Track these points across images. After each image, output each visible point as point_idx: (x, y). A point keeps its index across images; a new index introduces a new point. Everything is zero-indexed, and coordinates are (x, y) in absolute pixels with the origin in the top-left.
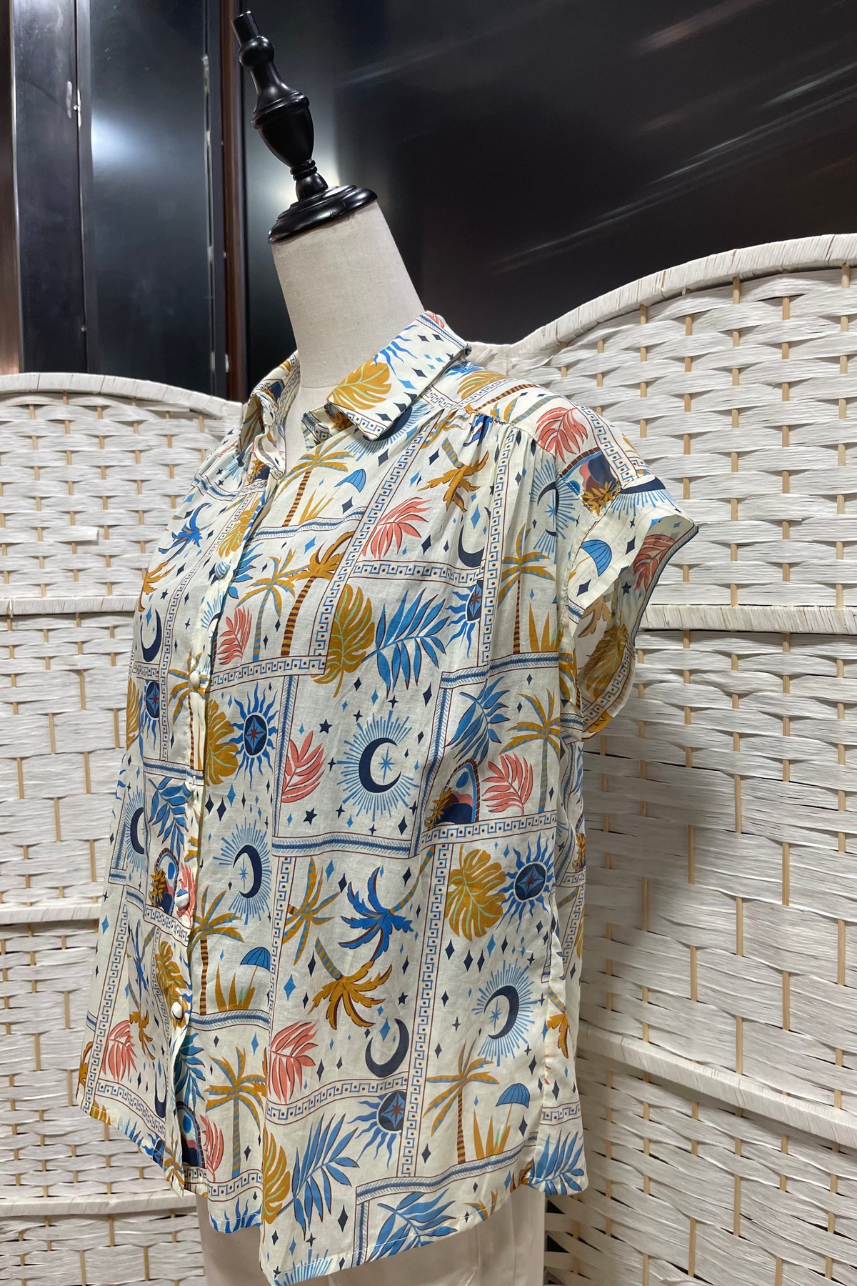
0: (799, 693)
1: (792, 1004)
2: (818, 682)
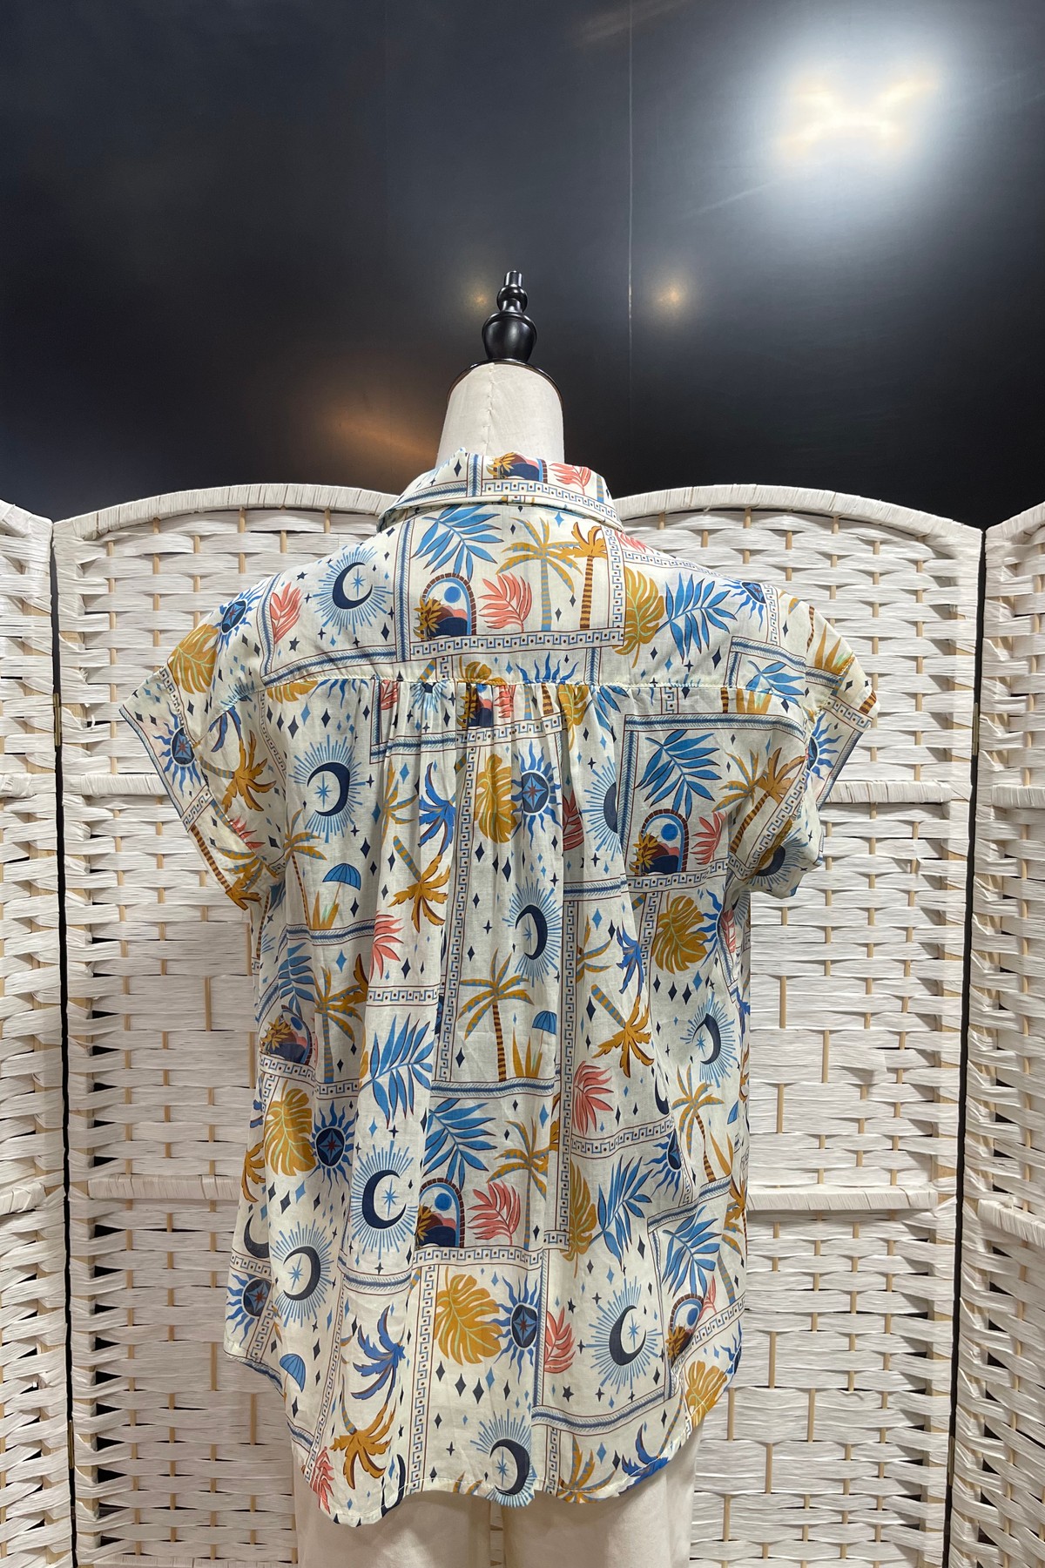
1: (785, 1110)
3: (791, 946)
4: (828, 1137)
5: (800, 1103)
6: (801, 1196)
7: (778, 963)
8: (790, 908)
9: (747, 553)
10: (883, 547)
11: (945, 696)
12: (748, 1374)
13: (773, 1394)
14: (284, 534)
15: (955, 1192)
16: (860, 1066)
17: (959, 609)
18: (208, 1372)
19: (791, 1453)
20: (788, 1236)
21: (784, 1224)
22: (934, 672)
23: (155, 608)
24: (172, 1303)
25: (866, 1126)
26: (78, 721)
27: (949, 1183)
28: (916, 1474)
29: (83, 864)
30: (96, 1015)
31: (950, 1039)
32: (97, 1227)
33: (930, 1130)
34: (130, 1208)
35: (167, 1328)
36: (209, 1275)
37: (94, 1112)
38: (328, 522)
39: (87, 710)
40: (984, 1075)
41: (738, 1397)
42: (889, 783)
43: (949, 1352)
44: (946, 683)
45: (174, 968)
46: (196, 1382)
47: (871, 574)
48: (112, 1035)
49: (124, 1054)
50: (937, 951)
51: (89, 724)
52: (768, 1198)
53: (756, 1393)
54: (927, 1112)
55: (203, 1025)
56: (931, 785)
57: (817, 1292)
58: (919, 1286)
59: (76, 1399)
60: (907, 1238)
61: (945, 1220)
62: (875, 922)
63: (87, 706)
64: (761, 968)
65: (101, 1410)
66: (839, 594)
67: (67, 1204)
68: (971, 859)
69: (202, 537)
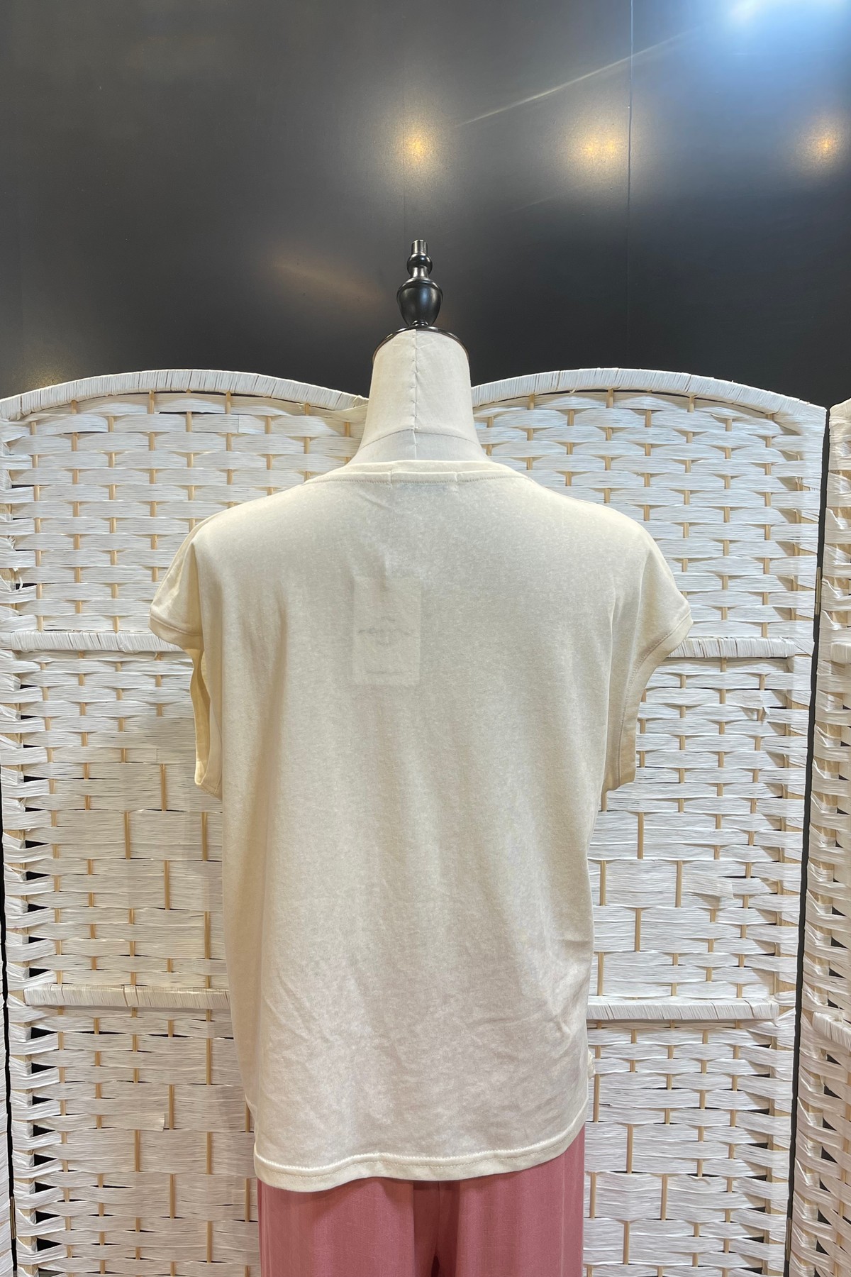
0: (653, 701)
1: (643, 931)
2: (668, 693)
3: (648, 786)
4: (681, 955)
5: (656, 925)
6: (656, 1007)
7: (637, 802)
8: (647, 752)
9: (610, 432)
10: (734, 424)
11: (791, 560)
12: (609, 1161)
13: (631, 1178)
14: (190, 415)
15: (795, 1005)
16: (710, 894)
17: (804, 481)
18: (133, 1156)
19: (646, 1229)
20: (644, 1041)
21: (642, 1031)
22: (781, 538)
23: (75, 481)
24: (99, 1095)
25: (715, 945)
26: (8, 584)
27: (789, 996)
28: (757, 1249)
29: (15, 711)
30: (29, 844)
31: (792, 869)
32: (33, 1029)
33: (774, 951)
34: (61, 1014)
35: (95, 1118)
36: (132, 1071)
37: (28, 930)
38: (229, 404)
39: (15, 574)
40: (820, 903)
41: (599, 1183)
42: (738, 640)
43: (787, 1144)
44: (792, 549)
45: (96, 804)
46: (121, 1164)
47: (722, 449)
48: (42, 863)
49: (53, 879)
50: (781, 792)
51: (18, 586)
52: (627, 1008)
53: (617, 1178)
54: (771, 933)
55: (123, 854)
56: (777, 643)
57: (670, 1090)
58: (762, 1086)
59: (16, 1179)
60: (750, 1044)
61: (785, 1029)
62: (725, 764)
63: (15, 570)
64: (622, 805)
65: (39, 1187)
66: (694, 467)
67: (6, 1009)
68: (812, 708)
69: (115, 418)
